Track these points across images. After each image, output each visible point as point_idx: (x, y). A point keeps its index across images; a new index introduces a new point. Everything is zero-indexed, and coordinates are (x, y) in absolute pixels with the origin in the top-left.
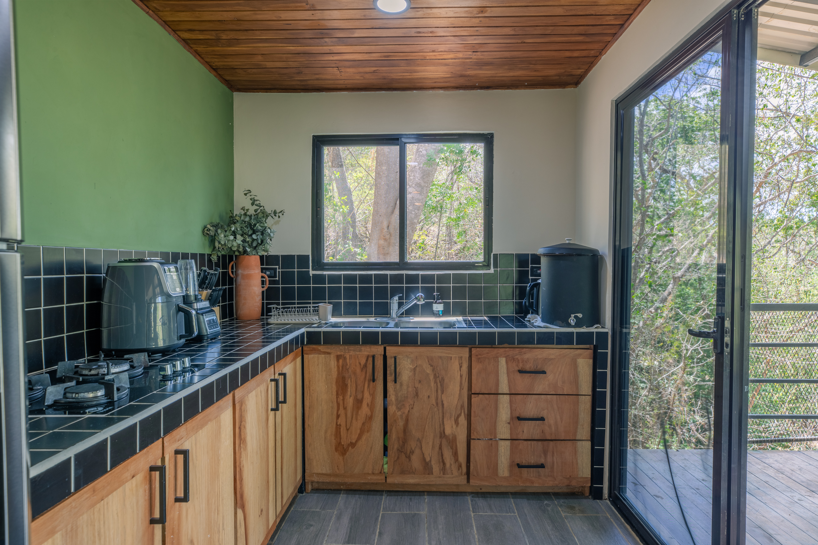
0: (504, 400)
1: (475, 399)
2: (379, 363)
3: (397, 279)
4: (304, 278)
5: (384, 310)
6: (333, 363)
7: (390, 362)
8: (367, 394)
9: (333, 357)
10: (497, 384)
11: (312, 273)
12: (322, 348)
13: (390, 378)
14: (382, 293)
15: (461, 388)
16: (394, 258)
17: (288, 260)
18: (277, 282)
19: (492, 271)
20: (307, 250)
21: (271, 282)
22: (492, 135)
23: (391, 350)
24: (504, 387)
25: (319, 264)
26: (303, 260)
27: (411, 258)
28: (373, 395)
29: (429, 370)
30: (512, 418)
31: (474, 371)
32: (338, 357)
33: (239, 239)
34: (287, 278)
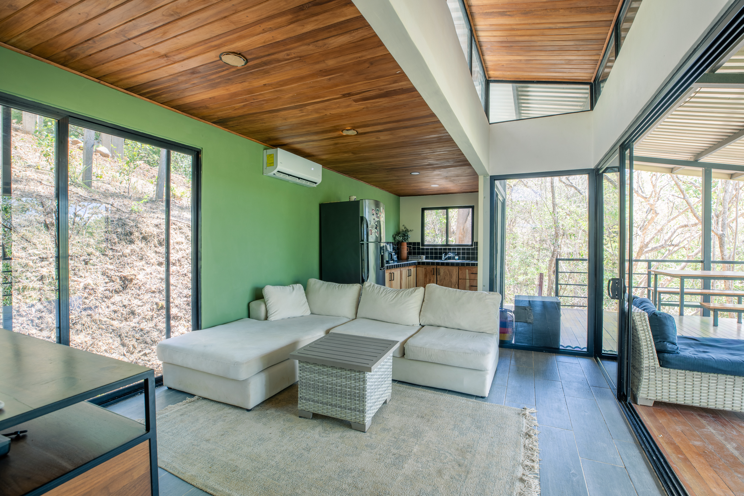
0: (468, 281)
1: (460, 280)
2: (435, 270)
3: (445, 249)
4: (419, 248)
5: (441, 258)
6: (424, 270)
7: (438, 270)
8: (432, 278)
9: (424, 268)
10: (466, 277)
11: (421, 247)
12: (421, 266)
13: (438, 274)
14: (441, 253)
15: (456, 277)
16: (445, 243)
17: (414, 244)
18: (411, 250)
19: (473, 247)
20: (419, 241)
21: (409, 250)
22: (474, 206)
23: (438, 267)
24: (468, 277)
25: (423, 245)
26: (418, 244)
27: (449, 243)
28: (434, 278)
29: (448, 272)
30: (470, 286)
31: (460, 273)
32: (425, 268)
33: (401, 238)
34: (414, 249)
